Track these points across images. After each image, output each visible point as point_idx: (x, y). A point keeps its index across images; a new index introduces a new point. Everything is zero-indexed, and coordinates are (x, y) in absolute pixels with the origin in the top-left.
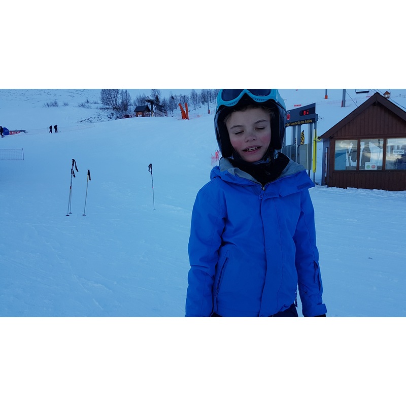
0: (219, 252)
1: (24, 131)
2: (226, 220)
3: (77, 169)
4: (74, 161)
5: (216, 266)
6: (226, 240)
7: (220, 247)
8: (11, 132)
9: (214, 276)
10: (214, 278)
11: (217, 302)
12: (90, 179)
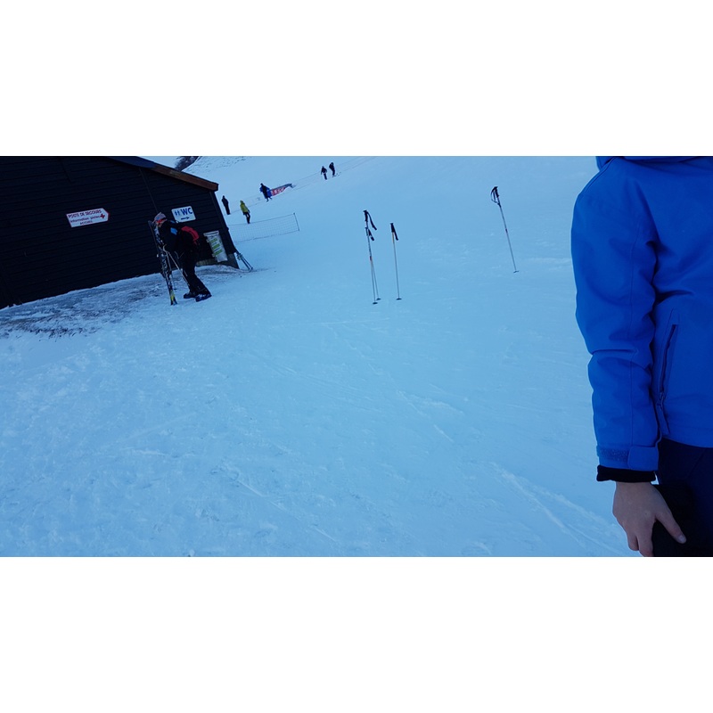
0: (652, 316)
1: (290, 185)
2: (656, 246)
3: (373, 226)
4: (366, 213)
5: (652, 346)
6: (664, 288)
7: (654, 306)
8: (273, 190)
9: (649, 366)
10: (650, 370)
11: (666, 416)
12: (397, 239)
